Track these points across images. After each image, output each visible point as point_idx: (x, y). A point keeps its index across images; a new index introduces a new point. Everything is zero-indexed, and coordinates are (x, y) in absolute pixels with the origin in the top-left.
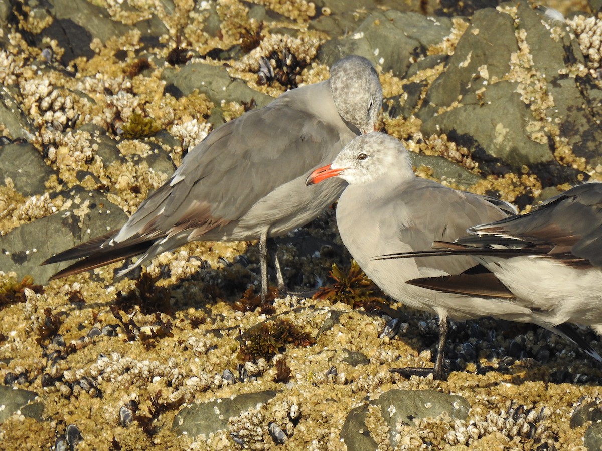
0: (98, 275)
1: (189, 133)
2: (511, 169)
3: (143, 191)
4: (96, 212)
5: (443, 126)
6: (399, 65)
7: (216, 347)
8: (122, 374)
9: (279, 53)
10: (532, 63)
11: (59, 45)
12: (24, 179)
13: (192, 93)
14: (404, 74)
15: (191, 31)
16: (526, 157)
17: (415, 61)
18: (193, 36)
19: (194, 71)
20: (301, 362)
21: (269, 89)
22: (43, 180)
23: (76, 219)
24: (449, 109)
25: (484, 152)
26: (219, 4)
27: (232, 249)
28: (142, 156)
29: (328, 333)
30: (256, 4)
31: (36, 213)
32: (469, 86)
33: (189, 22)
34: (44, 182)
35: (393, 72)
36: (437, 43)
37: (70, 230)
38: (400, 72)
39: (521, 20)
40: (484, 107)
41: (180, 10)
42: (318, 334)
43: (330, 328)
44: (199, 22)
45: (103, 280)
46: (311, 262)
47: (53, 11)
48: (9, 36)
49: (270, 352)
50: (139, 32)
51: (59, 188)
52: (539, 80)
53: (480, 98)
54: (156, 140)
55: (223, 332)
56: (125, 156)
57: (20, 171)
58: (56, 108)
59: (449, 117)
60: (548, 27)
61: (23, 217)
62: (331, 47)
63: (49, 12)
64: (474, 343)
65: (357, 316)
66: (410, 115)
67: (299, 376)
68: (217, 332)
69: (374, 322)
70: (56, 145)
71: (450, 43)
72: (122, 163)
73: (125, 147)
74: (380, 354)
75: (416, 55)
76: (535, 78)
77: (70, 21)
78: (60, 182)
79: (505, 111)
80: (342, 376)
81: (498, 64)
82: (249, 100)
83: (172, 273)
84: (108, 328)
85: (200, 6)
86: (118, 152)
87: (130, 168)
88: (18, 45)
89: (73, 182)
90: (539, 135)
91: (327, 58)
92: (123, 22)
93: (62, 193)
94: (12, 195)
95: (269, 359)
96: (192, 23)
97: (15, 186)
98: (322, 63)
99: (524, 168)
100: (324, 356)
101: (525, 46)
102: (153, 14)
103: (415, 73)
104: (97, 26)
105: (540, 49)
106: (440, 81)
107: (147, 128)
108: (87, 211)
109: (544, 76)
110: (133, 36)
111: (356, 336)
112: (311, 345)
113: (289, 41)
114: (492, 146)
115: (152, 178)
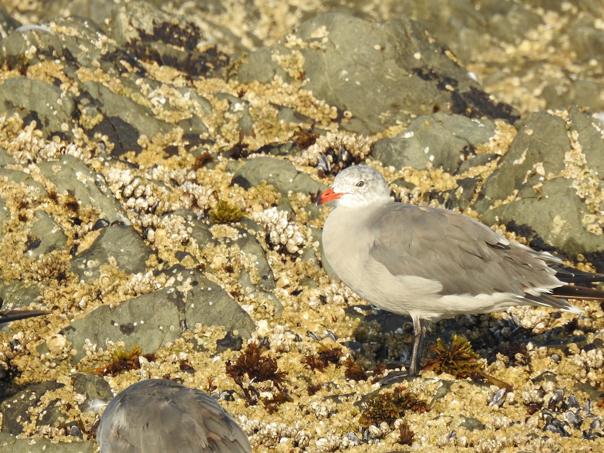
0: (201, 346)
1: (271, 219)
2: (567, 258)
3: (235, 270)
4: (198, 289)
5: (502, 218)
6: (450, 162)
7: (336, 412)
8: (251, 434)
9: (335, 150)
10: (585, 162)
11: (110, 140)
12: (126, 258)
13: (261, 184)
14: (456, 170)
15: (228, 130)
16: (582, 247)
17: (466, 159)
18: (230, 135)
19: (261, 164)
20: (421, 426)
21: (330, 182)
22: (143, 259)
23: (180, 295)
24: (505, 202)
25: (542, 241)
26: (251, 106)
27: (319, 325)
28: (233, 239)
29: (442, 400)
30: (284, 107)
31: (142, 288)
32: (526, 181)
33: (225, 122)
34: (144, 260)
35: (444, 168)
36: (483, 143)
37: (175, 304)
38: (451, 168)
39: (573, 122)
40: (541, 201)
41: (216, 111)
42: (432, 401)
43: (443, 396)
44: (234, 123)
45: (207, 350)
46: (394, 337)
47: (103, 109)
48: (73, 131)
49: (392, 416)
50: (182, 130)
51: (161, 267)
52: (592, 177)
53: (538, 192)
54: (242, 225)
55: (341, 399)
56: (217, 239)
57: (122, 250)
58: (138, 195)
59: (508, 209)
60: (599, 130)
61: (130, 292)
62: (384, 145)
63: (99, 111)
64: (575, 412)
65: (467, 386)
66: (466, 207)
67: (423, 439)
68: (335, 398)
69: (483, 391)
70: (154, 228)
71: (496, 143)
72: (215, 245)
73: (216, 230)
74: (495, 420)
75: (466, 154)
76: (588, 174)
77: (118, 119)
78: (160, 261)
79: (562, 205)
80: (464, 440)
81: (554, 162)
82: (315, 191)
83: (271, 345)
84: (226, 393)
85: (234, 108)
86: (211, 235)
87: (224, 250)
88: (82, 139)
89: (173, 262)
90: (594, 227)
91: (379, 154)
92: (167, 121)
93: (163, 271)
94: (115, 272)
95: (391, 422)
96: (228, 123)
97: (118, 264)
98: (376, 160)
99: (580, 257)
100: (442, 421)
101: (577, 146)
102: (193, 114)
103: (467, 170)
104: (144, 124)
105: (592, 149)
106: (495, 177)
107: (233, 214)
108: (190, 287)
109: (597, 173)
110: (177, 133)
111: (467, 403)
112: (428, 411)
113: (345, 138)
114: (550, 236)
115: (244, 259)
